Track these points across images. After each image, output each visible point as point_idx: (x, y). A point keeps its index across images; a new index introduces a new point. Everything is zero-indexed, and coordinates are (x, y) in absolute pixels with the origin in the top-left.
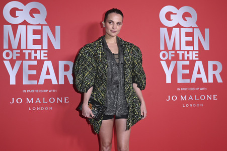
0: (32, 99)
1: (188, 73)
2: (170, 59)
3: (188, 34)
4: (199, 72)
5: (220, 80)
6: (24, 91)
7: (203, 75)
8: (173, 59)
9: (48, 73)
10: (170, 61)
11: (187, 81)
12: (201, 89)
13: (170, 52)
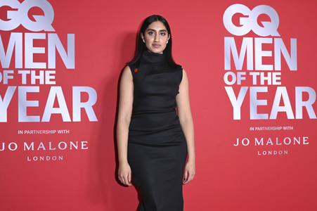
0: (33, 143)
1: (266, 104)
2: (239, 83)
3: (265, 47)
4: (282, 104)
5: (312, 115)
6: (20, 132)
7: (287, 108)
8: (244, 83)
9: (56, 105)
10: (240, 87)
11: (265, 116)
12: (285, 128)
13: (239, 74)
